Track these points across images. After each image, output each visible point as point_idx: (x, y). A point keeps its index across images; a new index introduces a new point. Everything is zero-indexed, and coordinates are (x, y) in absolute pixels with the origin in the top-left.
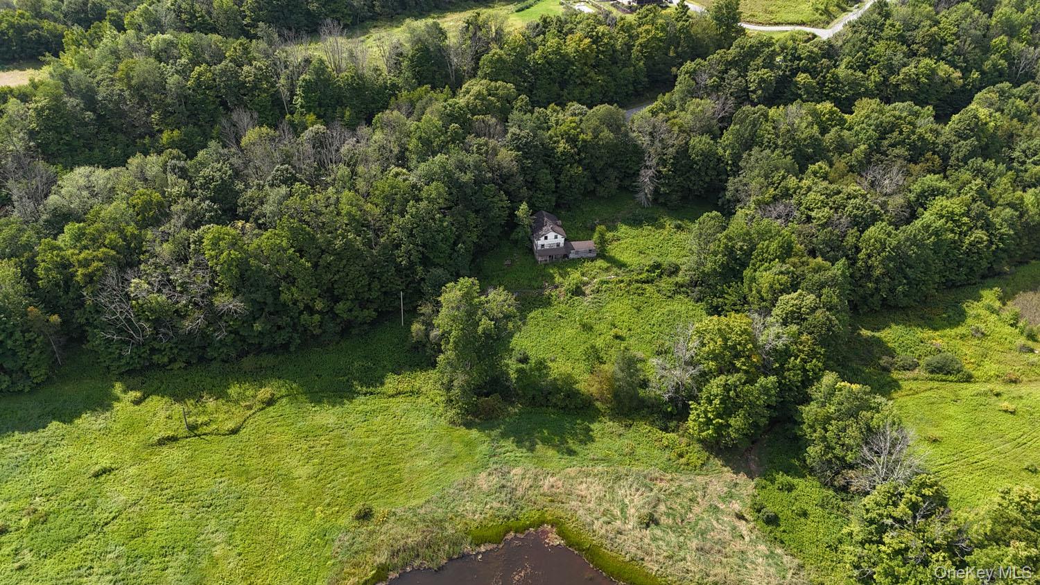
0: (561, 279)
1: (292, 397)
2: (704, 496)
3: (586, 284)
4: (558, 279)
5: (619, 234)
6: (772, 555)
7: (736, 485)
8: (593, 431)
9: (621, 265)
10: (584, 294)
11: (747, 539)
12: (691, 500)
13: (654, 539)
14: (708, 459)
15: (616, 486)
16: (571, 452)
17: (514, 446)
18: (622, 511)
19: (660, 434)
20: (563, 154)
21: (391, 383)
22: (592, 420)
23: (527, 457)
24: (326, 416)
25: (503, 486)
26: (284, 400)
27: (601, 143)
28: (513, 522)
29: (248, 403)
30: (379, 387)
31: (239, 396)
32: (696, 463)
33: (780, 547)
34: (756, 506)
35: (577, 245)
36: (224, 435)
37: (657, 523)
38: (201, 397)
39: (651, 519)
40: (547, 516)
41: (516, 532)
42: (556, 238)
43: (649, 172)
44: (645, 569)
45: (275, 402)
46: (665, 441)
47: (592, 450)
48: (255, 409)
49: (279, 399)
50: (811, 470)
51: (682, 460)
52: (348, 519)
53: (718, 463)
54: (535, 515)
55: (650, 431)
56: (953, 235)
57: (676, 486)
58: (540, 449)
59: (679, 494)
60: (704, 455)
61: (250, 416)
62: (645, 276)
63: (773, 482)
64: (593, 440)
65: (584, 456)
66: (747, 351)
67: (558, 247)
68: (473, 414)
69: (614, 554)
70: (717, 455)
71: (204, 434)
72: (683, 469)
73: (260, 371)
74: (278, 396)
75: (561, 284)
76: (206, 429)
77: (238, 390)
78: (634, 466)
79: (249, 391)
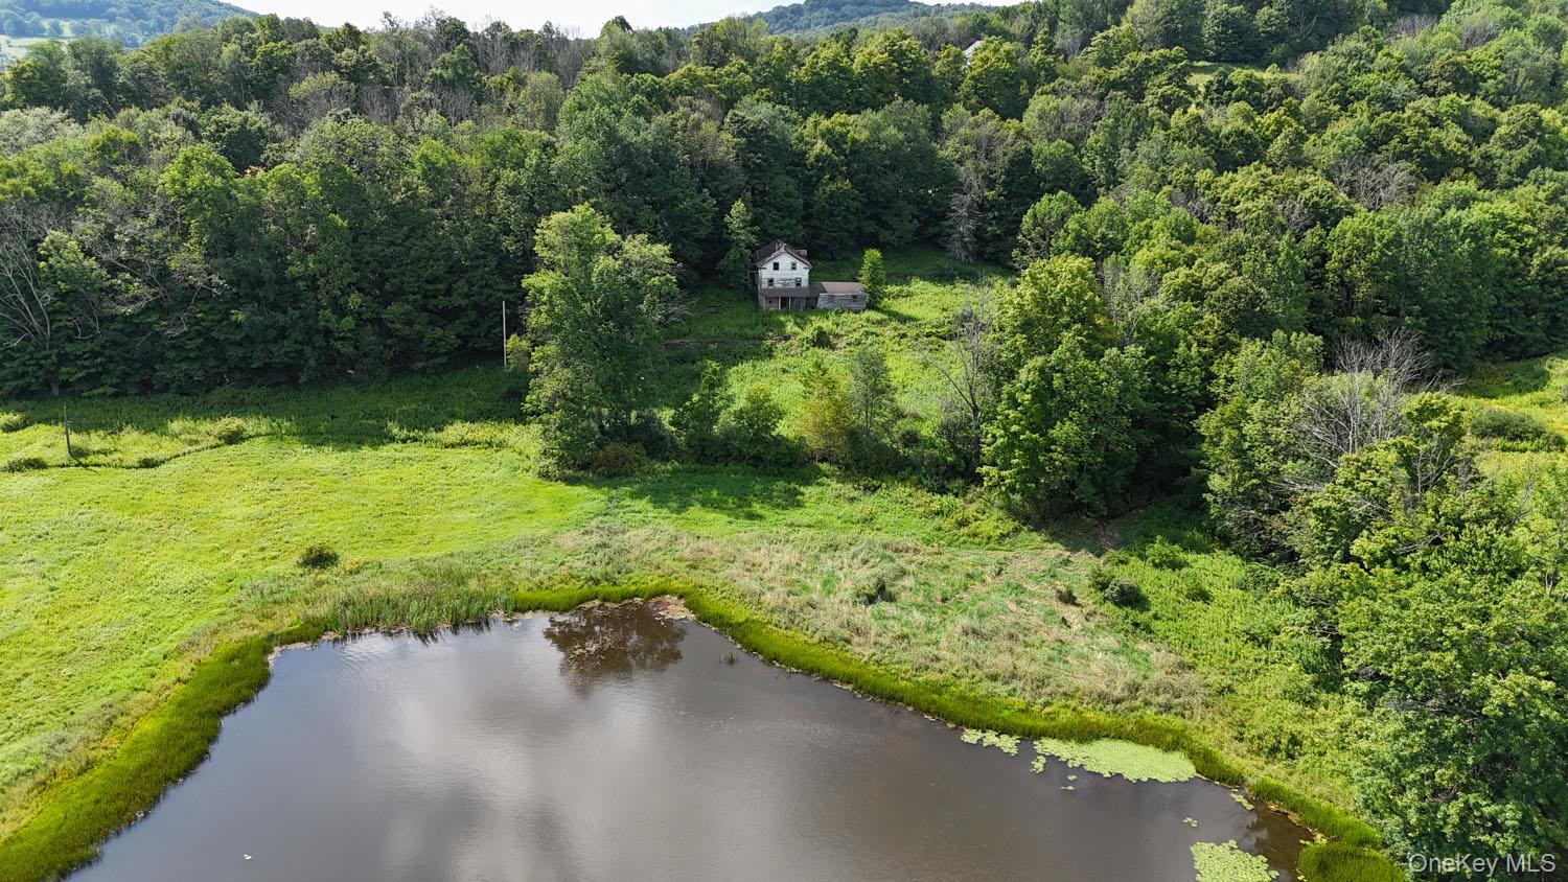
0: (796, 329)
1: (272, 435)
2: (999, 573)
3: (837, 336)
4: (790, 327)
5: (911, 289)
6: (1124, 650)
7: (1067, 562)
8: (803, 494)
9: (904, 319)
10: (833, 348)
11: (1076, 627)
12: (970, 576)
13: (882, 617)
14: (1016, 530)
15: (823, 556)
16: (751, 516)
17: (650, 507)
18: (825, 583)
19: (927, 497)
20: (818, 158)
21: (456, 431)
22: (808, 483)
23: (664, 518)
24: (328, 459)
25: (605, 545)
26: (260, 439)
27: (884, 147)
28: (605, 588)
29: (194, 437)
30: (433, 435)
31: (184, 430)
32: (991, 533)
33: (1146, 640)
34: (1100, 579)
35: (831, 287)
36: (129, 468)
37: (891, 599)
38: (121, 430)
39: (881, 593)
40: (676, 584)
41: (605, 600)
42: (794, 268)
43: (967, 199)
44: (848, 655)
45: (243, 440)
46: (936, 506)
47: (794, 515)
48: (203, 445)
49: (251, 437)
50: (1225, 541)
51: (965, 530)
52: (287, 566)
53: (1037, 538)
54: (653, 581)
55: (910, 495)
56: (1508, 250)
57: (943, 559)
58: (695, 511)
59: (948, 567)
60: (1010, 525)
61: (189, 452)
62: (945, 329)
63: (1143, 557)
64: (799, 505)
65: (776, 521)
66: (1084, 305)
67: (798, 284)
68: (585, 467)
69: (790, 633)
70: (1037, 529)
71: (96, 465)
72: (965, 542)
73: (238, 408)
74: (252, 433)
75: (795, 334)
76: (101, 459)
77: (189, 424)
78: (869, 535)
79: (205, 426)
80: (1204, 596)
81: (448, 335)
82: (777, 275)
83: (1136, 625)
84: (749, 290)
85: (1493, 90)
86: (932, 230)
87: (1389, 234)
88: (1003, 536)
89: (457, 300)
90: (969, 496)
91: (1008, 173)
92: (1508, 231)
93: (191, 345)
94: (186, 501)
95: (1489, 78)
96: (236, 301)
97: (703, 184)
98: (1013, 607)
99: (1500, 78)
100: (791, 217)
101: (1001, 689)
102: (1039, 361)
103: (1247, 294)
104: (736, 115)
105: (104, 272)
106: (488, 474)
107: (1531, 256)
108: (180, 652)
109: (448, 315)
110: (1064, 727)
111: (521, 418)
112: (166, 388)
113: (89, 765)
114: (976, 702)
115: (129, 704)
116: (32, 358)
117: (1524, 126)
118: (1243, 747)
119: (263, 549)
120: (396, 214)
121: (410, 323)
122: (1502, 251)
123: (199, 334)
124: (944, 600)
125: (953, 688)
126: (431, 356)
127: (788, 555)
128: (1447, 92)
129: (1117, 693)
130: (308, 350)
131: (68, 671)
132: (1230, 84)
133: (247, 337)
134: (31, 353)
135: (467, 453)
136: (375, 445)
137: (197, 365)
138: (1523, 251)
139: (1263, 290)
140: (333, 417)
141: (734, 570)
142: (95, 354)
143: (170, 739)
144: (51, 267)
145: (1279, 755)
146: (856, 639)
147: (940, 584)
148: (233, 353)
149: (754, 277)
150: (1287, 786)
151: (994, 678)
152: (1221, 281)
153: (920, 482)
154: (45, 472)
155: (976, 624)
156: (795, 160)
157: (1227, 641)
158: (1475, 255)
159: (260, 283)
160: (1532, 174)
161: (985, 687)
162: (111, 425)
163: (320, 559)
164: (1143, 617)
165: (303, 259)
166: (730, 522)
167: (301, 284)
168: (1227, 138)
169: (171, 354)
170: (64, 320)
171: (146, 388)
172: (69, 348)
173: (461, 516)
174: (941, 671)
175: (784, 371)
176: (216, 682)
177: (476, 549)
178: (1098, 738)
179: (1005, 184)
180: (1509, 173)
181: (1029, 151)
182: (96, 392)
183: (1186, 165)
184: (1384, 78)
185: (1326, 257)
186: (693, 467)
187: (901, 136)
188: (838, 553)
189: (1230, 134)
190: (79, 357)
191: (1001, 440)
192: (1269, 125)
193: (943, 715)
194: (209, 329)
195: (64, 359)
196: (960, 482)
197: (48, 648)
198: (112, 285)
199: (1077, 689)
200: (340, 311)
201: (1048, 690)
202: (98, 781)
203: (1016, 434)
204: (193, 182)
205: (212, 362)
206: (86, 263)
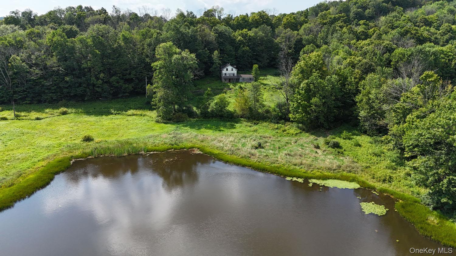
0: (233, 87)
1: (75, 113)
2: (296, 142)
3: (245, 88)
4: (231, 86)
5: (267, 78)
6: (335, 159)
7: (316, 139)
8: (235, 125)
9: (265, 85)
11: (320, 154)
12: (287, 143)
13: (260, 152)
14: (301, 132)
15: (242, 139)
16: (220, 131)
17: (189, 129)
18: (243, 145)
19: (273, 125)
20: (239, 41)
21: (130, 112)
22: (237, 123)
23: (193, 131)
24: (92, 119)
25: (175, 137)
26: (72, 114)
27: (258, 38)
28: (175, 146)
29: (52, 113)
30: (124, 112)
31: (50, 111)
32: (293, 133)
33: (342, 156)
34: (327, 141)
35: (243, 76)
36: (32, 120)
37: (263, 148)
38: (31, 112)
39: (260, 146)
40: (197, 146)
41: (175, 149)
42: (232, 70)
43: (283, 53)
44: (250, 160)
45: (67, 114)
46: (276, 127)
47: (233, 130)
48: (55, 115)
49: (69, 113)
50: (365, 132)
51: (285, 133)
52: (78, 141)
53: (307, 134)
54: (190, 145)
55: (268, 125)
56: (445, 60)
57: (279, 139)
58: (203, 130)
59: (280, 141)
60: (299, 131)
61: (51, 117)
62: (278, 86)
63: (340, 137)
64: (234, 128)
65: (227, 132)
66: (320, 65)
67: (234, 75)
68: (170, 120)
69: (232, 156)
70: (307, 132)
71: (22, 119)
72: (285, 136)
73: (67, 106)
74: (70, 112)
75: (233, 88)
76: (24, 118)
77: (51, 110)
78: (255, 134)
79: (55, 111)
80: (360, 146)
81: (130, 87)
82: (227, 72)
83: (339, 152)
84: (219, 77)
85: (436, 26)
86: (273, 63)
87: (409, 53)
88: (297, 134)
89: (132, 76)
90: (286, 124)
91: (295, 44)
92: (444, 54)
93: (53, 88)
94: (49, 127)
95: (435, 22)
96: (67, 75)
97: (205, 47)
98: (300, 150)
99: (438, 22)
100: (231, 57)
101: (297, 168)
102: (306, 81)
103: (368, 64)
104: (215, 28)
105: (28, 67)
106: (141, 122)
107: (452, 61)
108: (43, 160)
109: (129, 81)
110: (318, 176)
111: (151, 109)
112: (45, 102)
113: (13, 184)
114: (290, 170)
115: (27, 171)
116: (5, 92)
117: (447, 30)
118: (375, 180)
119: (71, 138)
120: (114, 51)
121: (118, 82)
122: (443, 60)
123: (55, 85)
124: (279, 148)
125: (282, 168)
126: (124, 93)
127: (231, 139)
128: (423, 26)
129: (334, 168)
130: (88, 90)
131: (8, 164)
132: (359, 24)
133: (69, 86)
134: (5, 90)
135: (134, 117)
136: (106, 115)
137: (54, 95)
138: (449, 60)
139: (373, 63)
140: (94, 109)
141: (215, 142)
142: (24, 91)
143: (39, 178)
144: (12, 65)
145: (386, 182)
146: (252, 157)
147: (277, 145)
148: (65, 90)
149: (221, 73)
150: (389, 189)
151: (295, 165)
152: (360, 61)
153: (271, 121)
154: (7, 121)
155: (289, 153)
156: (232, 41)
157: (367, 156)
158: (435, 60)
159: (74, 70)
160: (450, 42)
161: (292, 167)
162: (28, 111)
163: (88, 139)
164: (340, 150)
165: (87, 63)
166: (214, 132)
167: (86, 70)
168: (359, 33)
169: (47, 91)
170: (16, 81)
171: (39, 102)
172: (17, 89)
173: (132, 131)
174: (279, 164)
175: (230, 97)
176: (54, 166)
177: (136, 138)
178: (329, 179)
179: (294, 48)
180: (443, 42)
181: (301, 39)
182: (24, 102)
183: (348, 39)
184: (404, 22)
185: (391, 61)
186: (202, 119)
187: (263, 34)
188: (246, 138)
189: (360, 32)
190: (19, 92)
191: (295, 105)
192: (372, 32)
193: (279, 174)
194: (58, 84)
195: (15, 93)
196: (283, 121)
197: (3, 159)
198: (30, 71)
199: (321, 167)
200: (98, 79)
201: (312, 167)
202: (15, 188)
203: (300, 103)
204: (55, 39)
205: (59, 94)
206: (22, 64)
